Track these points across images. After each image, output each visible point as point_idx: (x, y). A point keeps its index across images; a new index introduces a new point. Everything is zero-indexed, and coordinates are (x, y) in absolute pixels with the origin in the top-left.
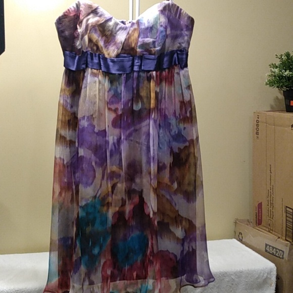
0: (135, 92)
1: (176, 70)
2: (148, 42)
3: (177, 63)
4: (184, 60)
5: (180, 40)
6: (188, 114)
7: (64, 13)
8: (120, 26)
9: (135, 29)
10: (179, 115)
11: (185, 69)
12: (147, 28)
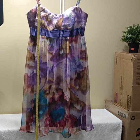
0: (60, 46)
1: (79, 37)
2: (66, 24)
3: (80, 33)
4: (83, 32)
5: (81, 23)
6: (84, 56)
7: (30, 11)
8: (55, 17)
9: (61, 18)
10: (80, 56)
11: (83, 36)
12: (66, 18)
